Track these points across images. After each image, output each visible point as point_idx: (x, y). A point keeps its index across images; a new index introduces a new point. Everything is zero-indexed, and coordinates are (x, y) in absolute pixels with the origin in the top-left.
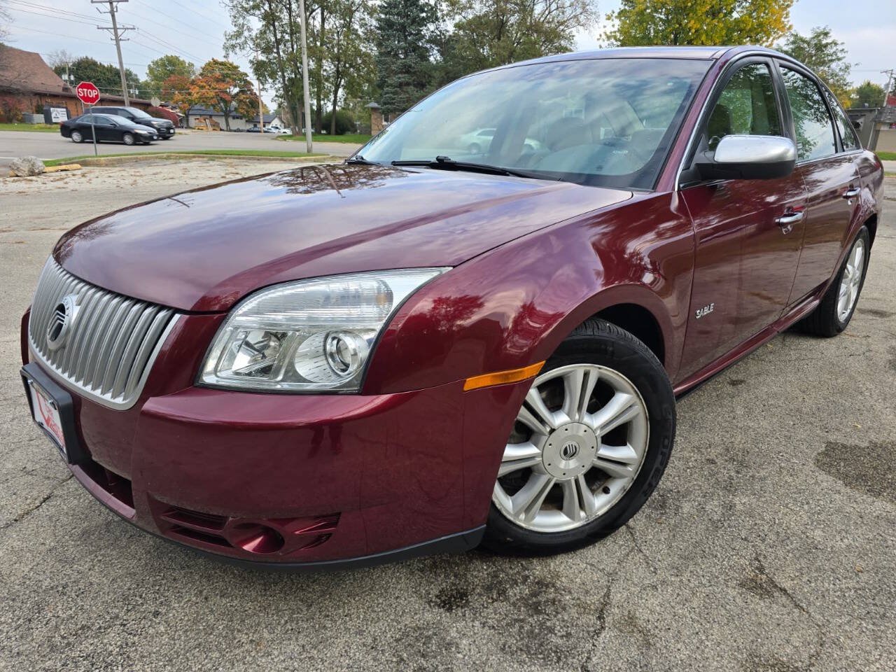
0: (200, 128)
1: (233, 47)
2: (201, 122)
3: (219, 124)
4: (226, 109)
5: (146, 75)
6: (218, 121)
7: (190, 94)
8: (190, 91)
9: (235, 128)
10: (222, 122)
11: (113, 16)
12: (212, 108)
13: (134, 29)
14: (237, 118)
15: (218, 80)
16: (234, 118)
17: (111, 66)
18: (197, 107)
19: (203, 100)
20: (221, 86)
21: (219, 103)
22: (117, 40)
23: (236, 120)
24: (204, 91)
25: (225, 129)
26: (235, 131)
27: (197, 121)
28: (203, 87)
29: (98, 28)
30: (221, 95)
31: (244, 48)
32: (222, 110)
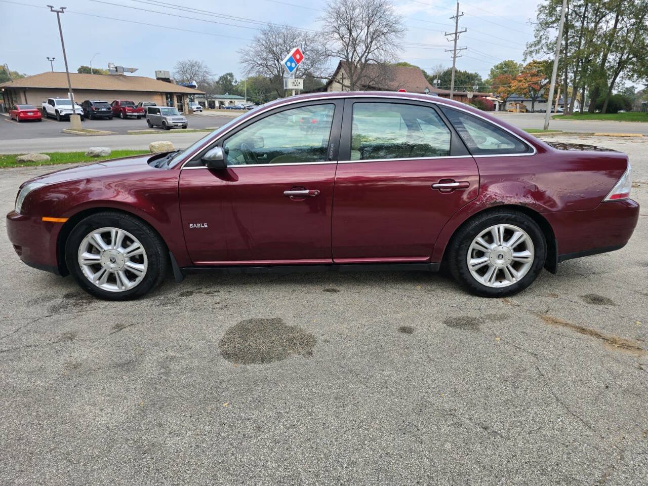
0: (511, 110)
1: (531, 52)
2: (513, 106)
3: (526, 107)
4: (534, 95)
5: (488, 76)
6: (526, 105)
7: (510, 87)
8: (511, 84)
9: (539, 109)
10: (529, 106)
11: (456, 42)
12: (523, 96)
13: (466, 49)
14: (542, 102)
15: (533, 75)
16: (540, 102)
17: (466, 72)
18: (513, 95)
19: (519, 90)
20: (535, 79)
21: (530, 92)
22: (455, 57)
23: (541, 104)
24: (521, 84)
25: (531, 110)
26: (538, 112)
27: (510, 105)
28: (520, 81)
29: (446, 51)
30: (532, 86)
31: (538, 53)
32: (531, 97)
